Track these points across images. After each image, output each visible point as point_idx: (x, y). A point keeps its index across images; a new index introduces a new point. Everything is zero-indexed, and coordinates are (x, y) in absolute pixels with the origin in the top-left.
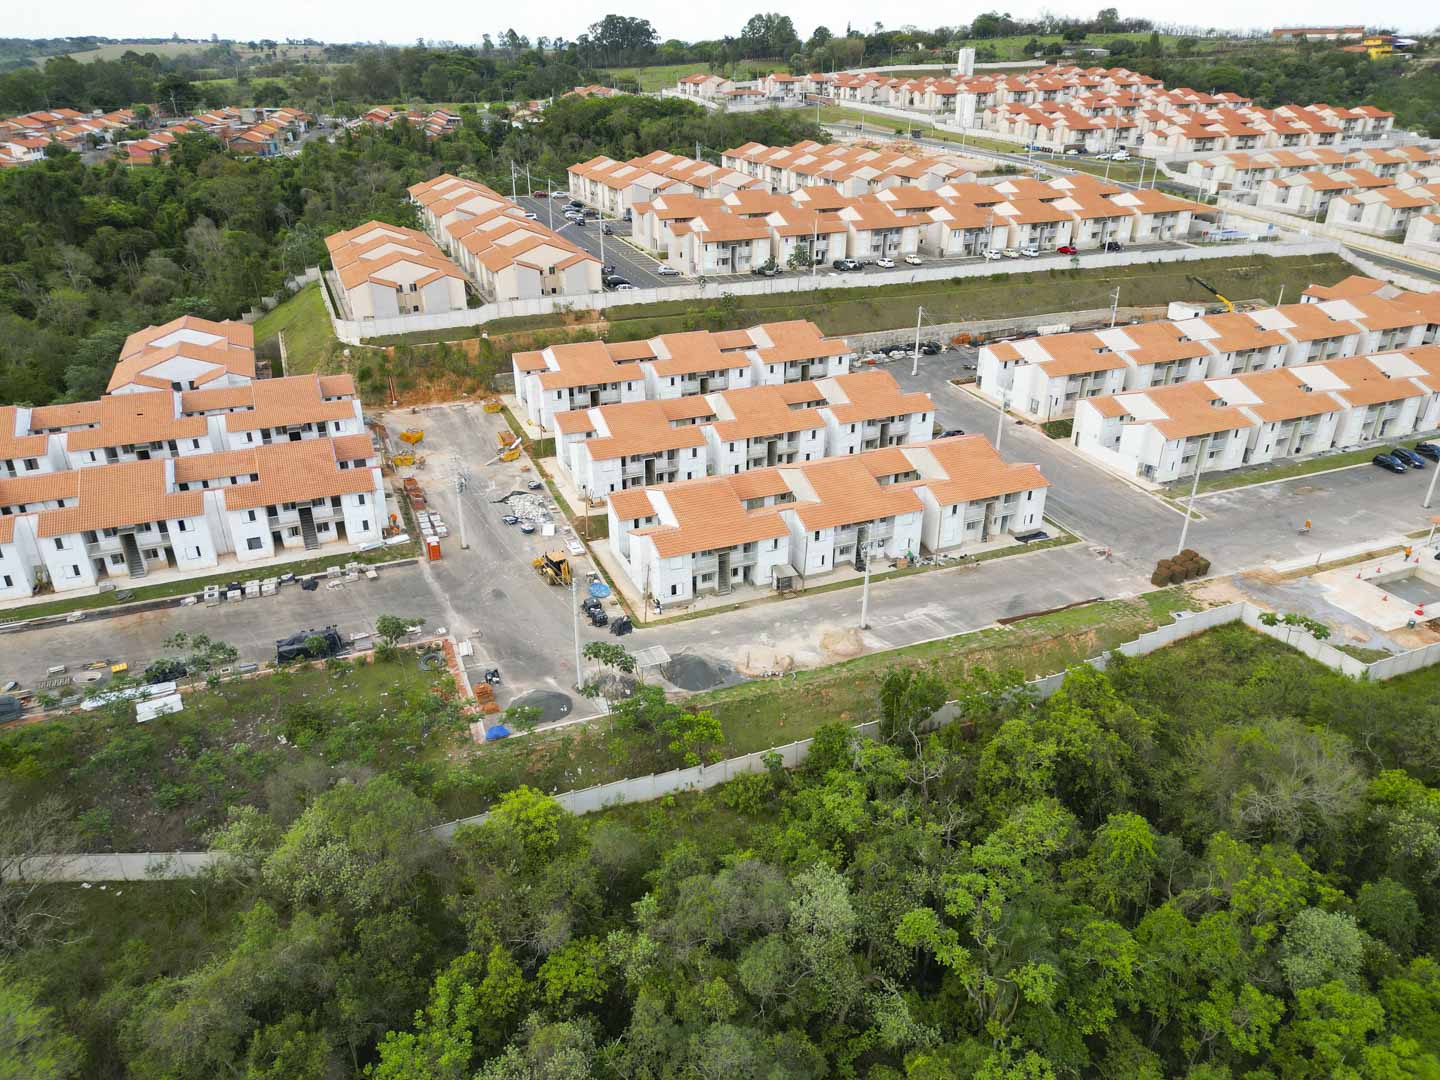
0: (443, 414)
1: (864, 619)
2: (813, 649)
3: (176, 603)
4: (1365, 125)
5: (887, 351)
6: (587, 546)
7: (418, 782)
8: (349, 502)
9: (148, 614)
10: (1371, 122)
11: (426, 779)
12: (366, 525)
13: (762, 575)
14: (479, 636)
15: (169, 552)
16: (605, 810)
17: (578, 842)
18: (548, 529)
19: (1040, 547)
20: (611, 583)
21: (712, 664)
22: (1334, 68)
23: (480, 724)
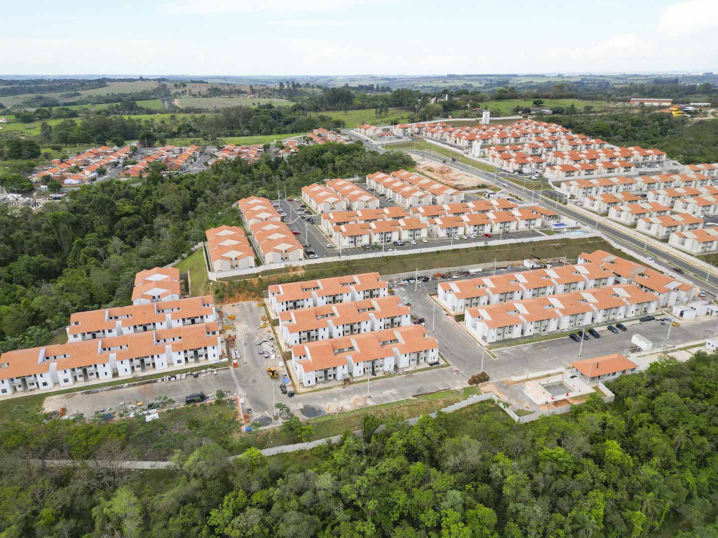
0: (243, 307)
1: (369, 394)
2: (350, 404)
3: (155, 381)
4: (653, 158)
5: (408, 280)
6: (285, 363)
7: (224, 444)
8: (209, 349)
9: (148, 385)
10: (656, 157)
11: (227, 443)
12: (214, 355)
13: (339, 377)
14: (247, 396)
15: (154, 364)
16: (278, 454)
17: (266, 464)
18: (273, 357)
19: (436, 368)
20: (290, 377)
21: (317, 409)
22: (654, 121)
23: (244, 426)
